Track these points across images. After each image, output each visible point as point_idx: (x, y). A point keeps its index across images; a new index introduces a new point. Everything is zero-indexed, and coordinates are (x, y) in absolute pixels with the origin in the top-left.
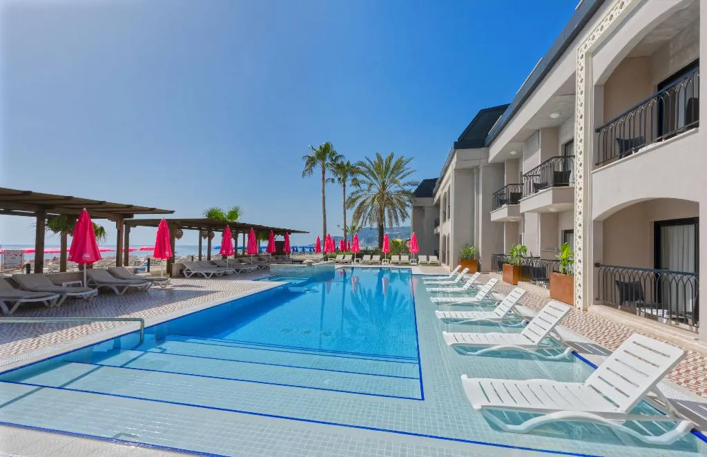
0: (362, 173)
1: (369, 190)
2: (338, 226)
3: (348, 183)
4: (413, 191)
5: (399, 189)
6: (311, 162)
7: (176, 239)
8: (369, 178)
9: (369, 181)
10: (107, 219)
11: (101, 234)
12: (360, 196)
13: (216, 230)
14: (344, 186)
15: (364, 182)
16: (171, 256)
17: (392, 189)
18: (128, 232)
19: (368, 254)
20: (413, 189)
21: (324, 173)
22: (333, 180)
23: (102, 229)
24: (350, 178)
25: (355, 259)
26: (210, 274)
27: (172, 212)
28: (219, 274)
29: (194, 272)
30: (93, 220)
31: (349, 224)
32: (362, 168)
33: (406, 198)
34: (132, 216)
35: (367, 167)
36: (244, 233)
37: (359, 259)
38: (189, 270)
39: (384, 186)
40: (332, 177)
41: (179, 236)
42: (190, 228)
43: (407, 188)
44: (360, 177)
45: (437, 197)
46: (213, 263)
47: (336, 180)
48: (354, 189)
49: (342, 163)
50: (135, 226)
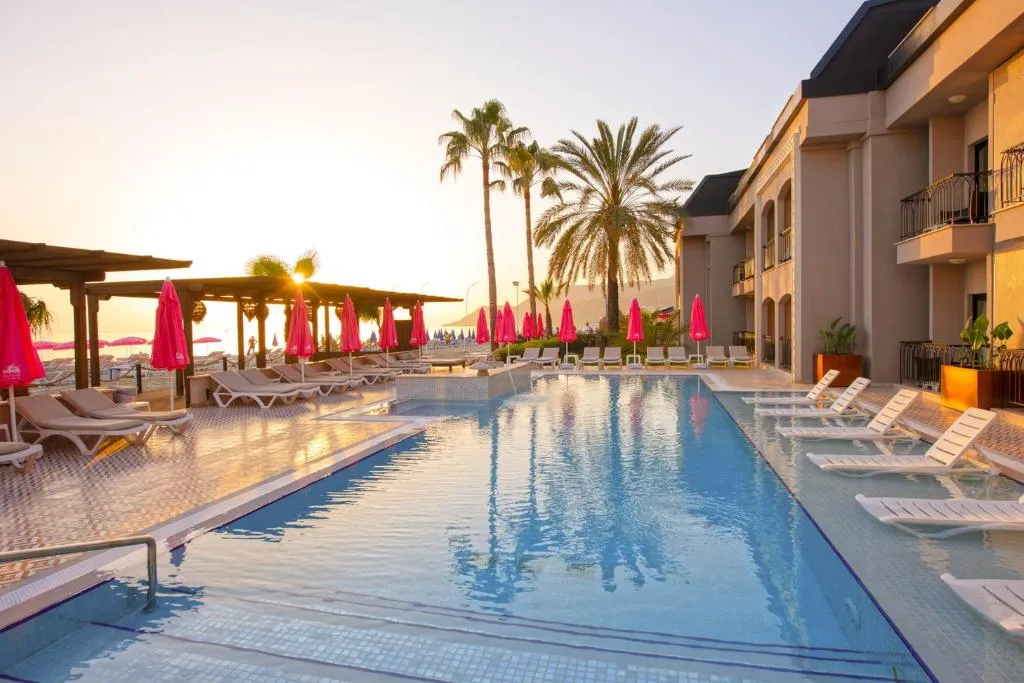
0: (566, 166)
1: (584, 202)
2: (516, 284)
3: (536, 189)
4: (682, 202)
5: (651, 198)
6: (458, 145)
7: (193, 323)
8: (584, 179)
9: (583, 184)
10: (51, 286)
11: (40, 317)
12: (565, 219)
13: (271, 301)
14: (527, 196)
15: (572, 186)
16: (189, 362)
17: (636, 199)
18: (94, 310)
19: (593, 345)
20: (683, 198)
21: (486, 168)
22: (502, 184)
23: (42, 306)
24: (538, 178)
25: (566, 357)
26: (270, 398)
27: (186, 264)
28: (289, 398)
29: (235, 395)
30: (22, 289)
31: (541, 279)
32: (565, 156)
33: (668, 219)
34: (102, 277)
35: (577, 154)
36: (327, 306)
37: (576, 356)
38: (226, 391)
39: (616, 192)
40: (500, 177)
41: (199, 317)
42: (217, 298)
43: (668, 196)
44: (561, 176)
45: (741, 212)
46: (272, 374)
47: (509, 184)
48: (551, 202)
49: (521, 145)
50: (107, 298)
